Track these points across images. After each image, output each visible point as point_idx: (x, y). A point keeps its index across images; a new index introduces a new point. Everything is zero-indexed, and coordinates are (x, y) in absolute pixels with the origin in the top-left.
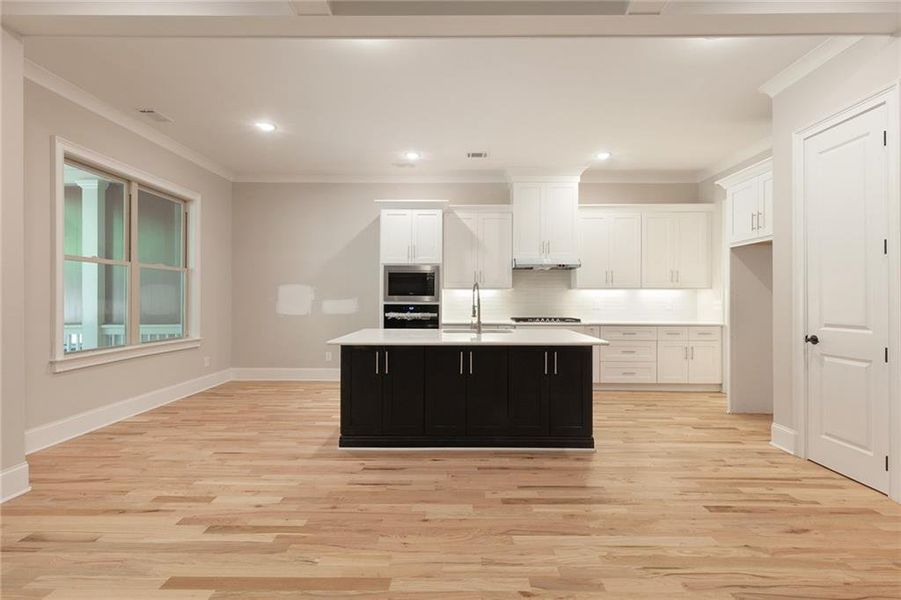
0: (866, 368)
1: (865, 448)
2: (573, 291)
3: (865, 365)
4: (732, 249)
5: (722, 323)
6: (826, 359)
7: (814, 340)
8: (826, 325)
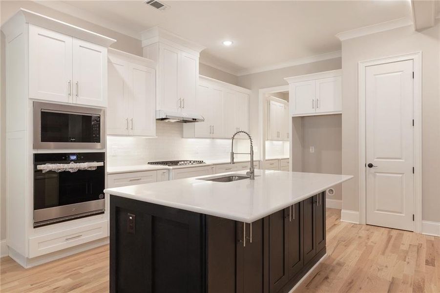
0: (401, 177)
1: (401, 213)
2: (183, 139)
3: (401, 175)
4: (293, 117)
5: (259, 159)
6: (377, 174)
7: (371, 166)
8: (377, 158)
